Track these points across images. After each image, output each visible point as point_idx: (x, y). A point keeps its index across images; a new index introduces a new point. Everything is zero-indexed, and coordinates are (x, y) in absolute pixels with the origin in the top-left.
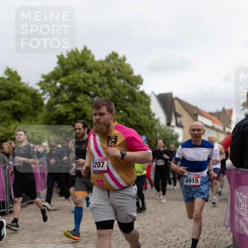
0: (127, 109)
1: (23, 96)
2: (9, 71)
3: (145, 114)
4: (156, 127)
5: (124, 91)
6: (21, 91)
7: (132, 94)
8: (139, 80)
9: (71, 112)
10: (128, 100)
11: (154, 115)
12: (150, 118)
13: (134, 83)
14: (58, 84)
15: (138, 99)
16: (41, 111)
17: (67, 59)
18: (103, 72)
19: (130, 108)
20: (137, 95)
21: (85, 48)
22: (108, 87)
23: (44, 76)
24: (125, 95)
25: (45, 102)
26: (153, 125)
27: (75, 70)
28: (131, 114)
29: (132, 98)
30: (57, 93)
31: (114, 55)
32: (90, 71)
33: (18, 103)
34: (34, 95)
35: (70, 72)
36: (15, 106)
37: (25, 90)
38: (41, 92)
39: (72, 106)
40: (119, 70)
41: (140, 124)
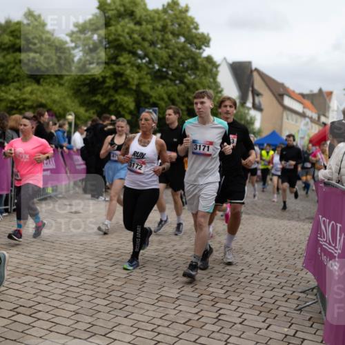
8: (205, 41)
9: (110, 78)
17: (110, 4)
28: (191, 87)
32: (138, 23)
35: (112, 23)
39: (112, 69)
40: (180, 25)
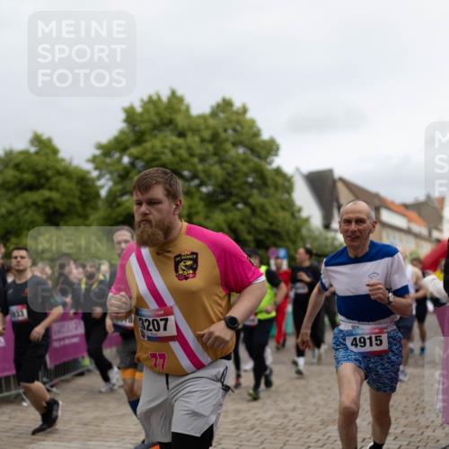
0: (251, 201)
1: (64, 183)
2: (37, 140)
3: (283, 208)
4: (304, 232)
5: (244, 168)
6: (59, 173)
7: (260, 173)
8: (271, 148)
10: (252, 185)
11: (300, 210)
12: (293, 215)
13: (263, 153)
14: (126, 160)
15: (269, 182)
16: (95, 208)
17: (141, 114)
18: (207, 134)
19: (256, 198)
20: (269, 176)
21: (173, 93)
22: (216, 163)
23: (100, 146)
24: (246, 175)
25: (103, 193)
26: (298, 230)
27: (156, 132)
28: (258, 209)
29: (259, 182)
30: (124, 176)
31: (226, 104)
32: (182, 135)
33: (55, 195)
34: (83, 181)
35: (147, 137)
36: (49, 200)
37: (66, 172)
38: (95, 174)
40: (235, 130)
41: (274, 228)
